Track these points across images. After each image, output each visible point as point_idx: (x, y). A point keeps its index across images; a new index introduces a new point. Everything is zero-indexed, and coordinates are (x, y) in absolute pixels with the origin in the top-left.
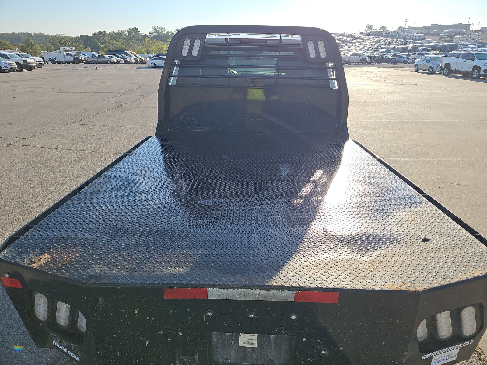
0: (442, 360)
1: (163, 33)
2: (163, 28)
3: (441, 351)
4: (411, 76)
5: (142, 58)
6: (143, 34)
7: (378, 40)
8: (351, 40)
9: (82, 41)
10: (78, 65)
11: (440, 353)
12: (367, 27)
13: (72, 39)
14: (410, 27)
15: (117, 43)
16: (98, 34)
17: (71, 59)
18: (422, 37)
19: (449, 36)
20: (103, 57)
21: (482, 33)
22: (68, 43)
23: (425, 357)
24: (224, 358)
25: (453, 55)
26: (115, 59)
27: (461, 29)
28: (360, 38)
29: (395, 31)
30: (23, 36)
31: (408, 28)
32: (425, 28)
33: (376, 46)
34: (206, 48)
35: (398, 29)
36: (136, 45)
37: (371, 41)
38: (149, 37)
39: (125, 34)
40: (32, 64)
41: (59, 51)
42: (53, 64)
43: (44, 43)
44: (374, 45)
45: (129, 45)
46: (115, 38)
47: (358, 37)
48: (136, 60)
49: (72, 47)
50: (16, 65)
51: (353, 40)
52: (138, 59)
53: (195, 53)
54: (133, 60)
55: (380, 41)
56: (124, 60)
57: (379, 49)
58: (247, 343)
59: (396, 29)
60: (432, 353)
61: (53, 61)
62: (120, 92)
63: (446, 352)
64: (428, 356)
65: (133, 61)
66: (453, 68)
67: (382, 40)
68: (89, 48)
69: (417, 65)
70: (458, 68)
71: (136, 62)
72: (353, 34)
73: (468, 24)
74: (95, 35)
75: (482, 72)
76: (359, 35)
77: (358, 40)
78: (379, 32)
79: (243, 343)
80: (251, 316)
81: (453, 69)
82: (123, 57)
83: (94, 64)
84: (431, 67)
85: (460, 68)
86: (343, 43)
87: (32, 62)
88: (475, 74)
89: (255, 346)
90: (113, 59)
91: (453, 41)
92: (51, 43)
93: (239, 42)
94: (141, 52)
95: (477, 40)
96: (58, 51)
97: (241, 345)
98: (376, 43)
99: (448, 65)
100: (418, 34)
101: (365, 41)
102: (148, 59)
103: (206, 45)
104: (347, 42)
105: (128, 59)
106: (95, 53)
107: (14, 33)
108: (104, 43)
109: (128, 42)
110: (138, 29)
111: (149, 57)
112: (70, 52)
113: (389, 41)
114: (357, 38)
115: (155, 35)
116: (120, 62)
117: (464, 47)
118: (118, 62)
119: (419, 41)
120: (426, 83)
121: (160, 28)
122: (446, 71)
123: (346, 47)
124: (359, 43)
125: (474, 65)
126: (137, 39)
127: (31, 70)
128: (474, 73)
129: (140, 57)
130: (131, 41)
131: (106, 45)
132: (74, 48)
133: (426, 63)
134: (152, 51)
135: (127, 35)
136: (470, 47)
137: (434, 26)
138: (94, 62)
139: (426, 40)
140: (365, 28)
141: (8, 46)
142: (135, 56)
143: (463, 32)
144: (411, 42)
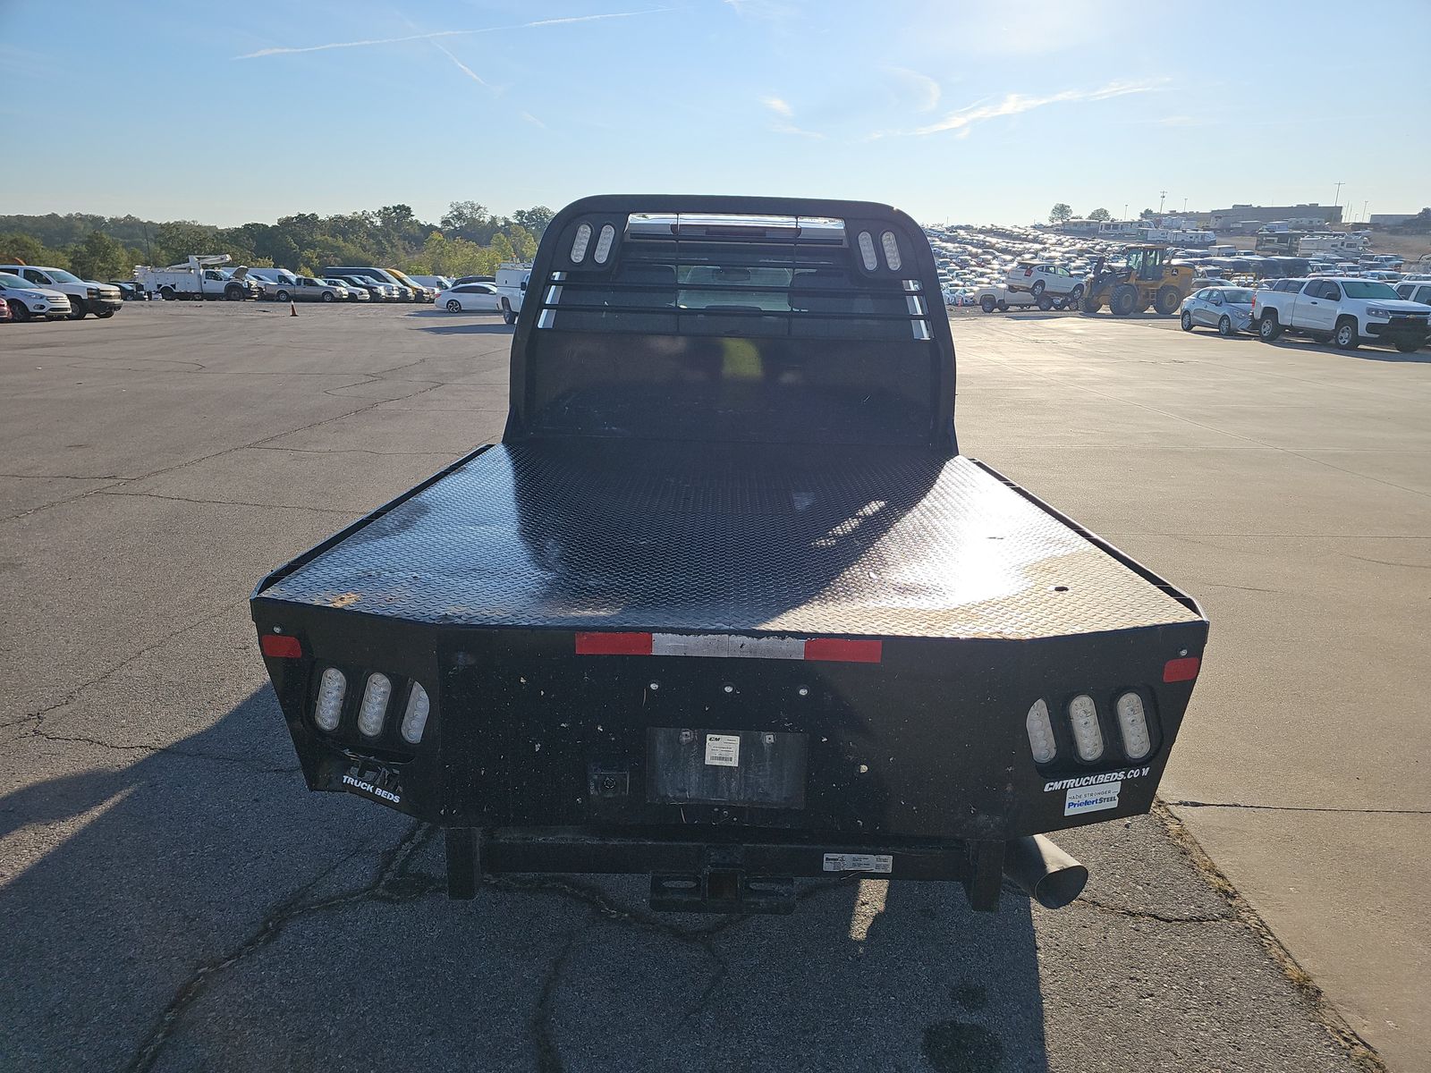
0: (1087, 803)
1: (481, 219)
2: (479, 208)
3: (1083, 781)
4: (1171, 340)
5: (421, 287)
6: (422, 223)
7: (1085, 246)
8: (1010, 245)
9: (248, 239)
10: (240, 304)
11: (1082, 786)
12: (1054, 212)
13: (221, 233)
14: (1173, 213)
15: (350, 246)
16: (294, 221)
17: (220, 287)
18: (1208, 240)
19: (1282, 238)
20: (311, 283)
21: (1375, 230)
22: (209, 246)
23: (1050, 786)
24: (678, 789)
25: (1286, 287)
26: (344, 289)
27: (1317, 219)
28: (1035, 240)
29: (1132, 223)
30: (78, 224)
31: (1168, 215)
32: (1217, 214)
33: (1079, 263)
34: (629, 244)
35: (1140, 218)
36: (402, 254)
37: (1067, 249)
38: (439, 230)
39: (373, 222)
40: (113, 300)
41: (186, 265)
42: (168, 302)
43: (139, 245)
44: (1073, 259)
45: (382, 253)
46: (344, 233)
47: (1030, 237)
48: (404, 293)
49: (223, 256)
50: (68, 301)
51: (1016, 246)
52: (410, 290)
53: (601, 256)
54: (395, 292)
55: (1093, 248)
56: (370, 293)
57: (1088, 270)
58: (720, 759)
59: (1137, 218)
60: (1065, 782)
61: (169, 293)
62: (368, 372)
63: (1092, 784)
64: (1057, 786)
65: (396, 294)
66: (1284, 319)
67: (1098, 247)
68: (269, 259)
69: (1186, 312)
70: (1299, 321)
71: (404, 298)
72: (1017, 230)
73: (1334, 205)
74: (285, 223)
75: (1362, 331)
76: (1031, 231)
77: (1028, 245)
78: (1088, 224)
79: (713, 758)
80: (728, 689)
81: (1285, 324)
82: (368, 283)
83: (284, 301)
84: (1225, 317)
85: (1304, 320)
86: (985, 253)
87: (113, 294)
88: (1345, 337)
89: (734, 763)
90: (339, 289)
91: (1296, 250)
92: (161, 244)
93: (702, 233)
94: (417, 272)
95: (1361, 248)
96: (182, 266)
97: (708, 761)
98: (1081, 253)
99: (1270, 312)
100: (1197, 230)
101: (1049, 248)
102: (437, 291)
103: (628, 239)
104: (998, 250)
105: (382, 290)
106: (286, 272)
107: (53, 217)
108: (312, 245)
109: (379, 243)
110: (408, 209)
111: (440, 284)
112: (216, 270)
113: (1116, 248)
114: (1026, 240)
115: (457, 225)
116: (359, 298)
117: (1325, 268)
118: (352, 298)
119: (1198, 251)
120: (1208, 359)
121: (473, 208)
122: (1267, 328)
123: (996, 264)
124: (1032, 253)
125: (1339, 312)
126: (407, 237)
127: (108, 315)
128: (1341, 334)
129: (416, 285)
130: (388, 241)
131: (318, 250)
132: (228, 258)
133: (1211, 308)
134: (447, 268)
135: (379, 224)
136: (1342, 268)
137: (1241, 211)
138: (283, 297)
139: (1219, 248)
140: (1050, 214)
141: (36, 252)
142: (401, 280)
143: (1319, 228)
144: (1178, 253)
